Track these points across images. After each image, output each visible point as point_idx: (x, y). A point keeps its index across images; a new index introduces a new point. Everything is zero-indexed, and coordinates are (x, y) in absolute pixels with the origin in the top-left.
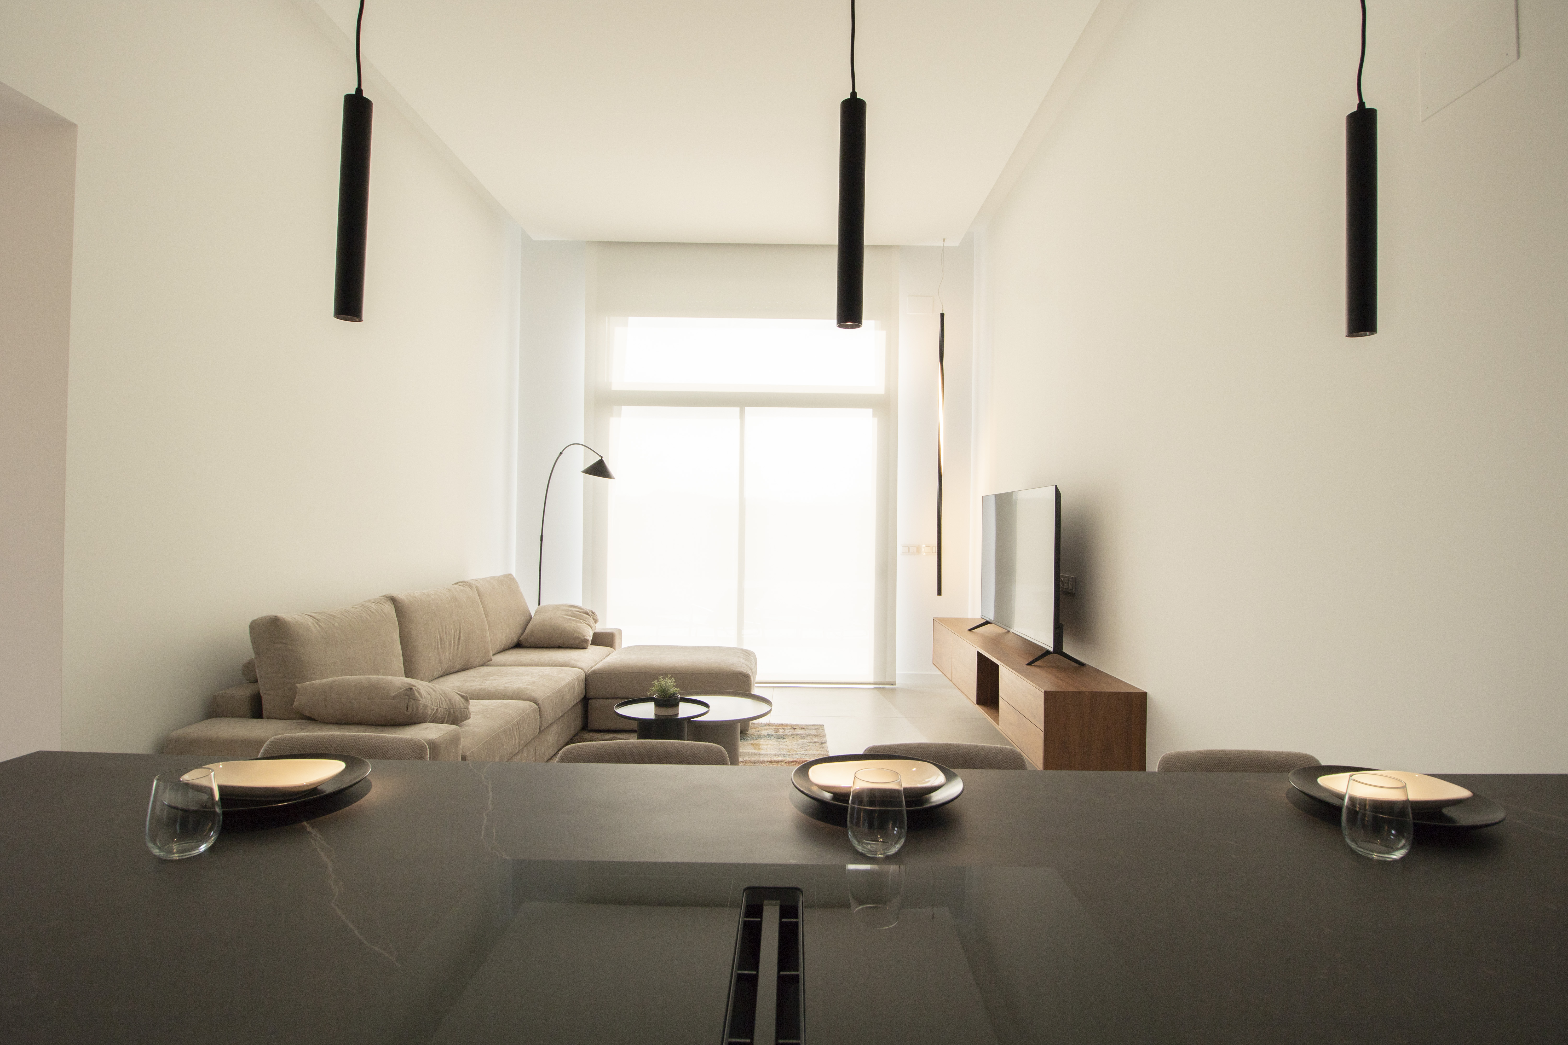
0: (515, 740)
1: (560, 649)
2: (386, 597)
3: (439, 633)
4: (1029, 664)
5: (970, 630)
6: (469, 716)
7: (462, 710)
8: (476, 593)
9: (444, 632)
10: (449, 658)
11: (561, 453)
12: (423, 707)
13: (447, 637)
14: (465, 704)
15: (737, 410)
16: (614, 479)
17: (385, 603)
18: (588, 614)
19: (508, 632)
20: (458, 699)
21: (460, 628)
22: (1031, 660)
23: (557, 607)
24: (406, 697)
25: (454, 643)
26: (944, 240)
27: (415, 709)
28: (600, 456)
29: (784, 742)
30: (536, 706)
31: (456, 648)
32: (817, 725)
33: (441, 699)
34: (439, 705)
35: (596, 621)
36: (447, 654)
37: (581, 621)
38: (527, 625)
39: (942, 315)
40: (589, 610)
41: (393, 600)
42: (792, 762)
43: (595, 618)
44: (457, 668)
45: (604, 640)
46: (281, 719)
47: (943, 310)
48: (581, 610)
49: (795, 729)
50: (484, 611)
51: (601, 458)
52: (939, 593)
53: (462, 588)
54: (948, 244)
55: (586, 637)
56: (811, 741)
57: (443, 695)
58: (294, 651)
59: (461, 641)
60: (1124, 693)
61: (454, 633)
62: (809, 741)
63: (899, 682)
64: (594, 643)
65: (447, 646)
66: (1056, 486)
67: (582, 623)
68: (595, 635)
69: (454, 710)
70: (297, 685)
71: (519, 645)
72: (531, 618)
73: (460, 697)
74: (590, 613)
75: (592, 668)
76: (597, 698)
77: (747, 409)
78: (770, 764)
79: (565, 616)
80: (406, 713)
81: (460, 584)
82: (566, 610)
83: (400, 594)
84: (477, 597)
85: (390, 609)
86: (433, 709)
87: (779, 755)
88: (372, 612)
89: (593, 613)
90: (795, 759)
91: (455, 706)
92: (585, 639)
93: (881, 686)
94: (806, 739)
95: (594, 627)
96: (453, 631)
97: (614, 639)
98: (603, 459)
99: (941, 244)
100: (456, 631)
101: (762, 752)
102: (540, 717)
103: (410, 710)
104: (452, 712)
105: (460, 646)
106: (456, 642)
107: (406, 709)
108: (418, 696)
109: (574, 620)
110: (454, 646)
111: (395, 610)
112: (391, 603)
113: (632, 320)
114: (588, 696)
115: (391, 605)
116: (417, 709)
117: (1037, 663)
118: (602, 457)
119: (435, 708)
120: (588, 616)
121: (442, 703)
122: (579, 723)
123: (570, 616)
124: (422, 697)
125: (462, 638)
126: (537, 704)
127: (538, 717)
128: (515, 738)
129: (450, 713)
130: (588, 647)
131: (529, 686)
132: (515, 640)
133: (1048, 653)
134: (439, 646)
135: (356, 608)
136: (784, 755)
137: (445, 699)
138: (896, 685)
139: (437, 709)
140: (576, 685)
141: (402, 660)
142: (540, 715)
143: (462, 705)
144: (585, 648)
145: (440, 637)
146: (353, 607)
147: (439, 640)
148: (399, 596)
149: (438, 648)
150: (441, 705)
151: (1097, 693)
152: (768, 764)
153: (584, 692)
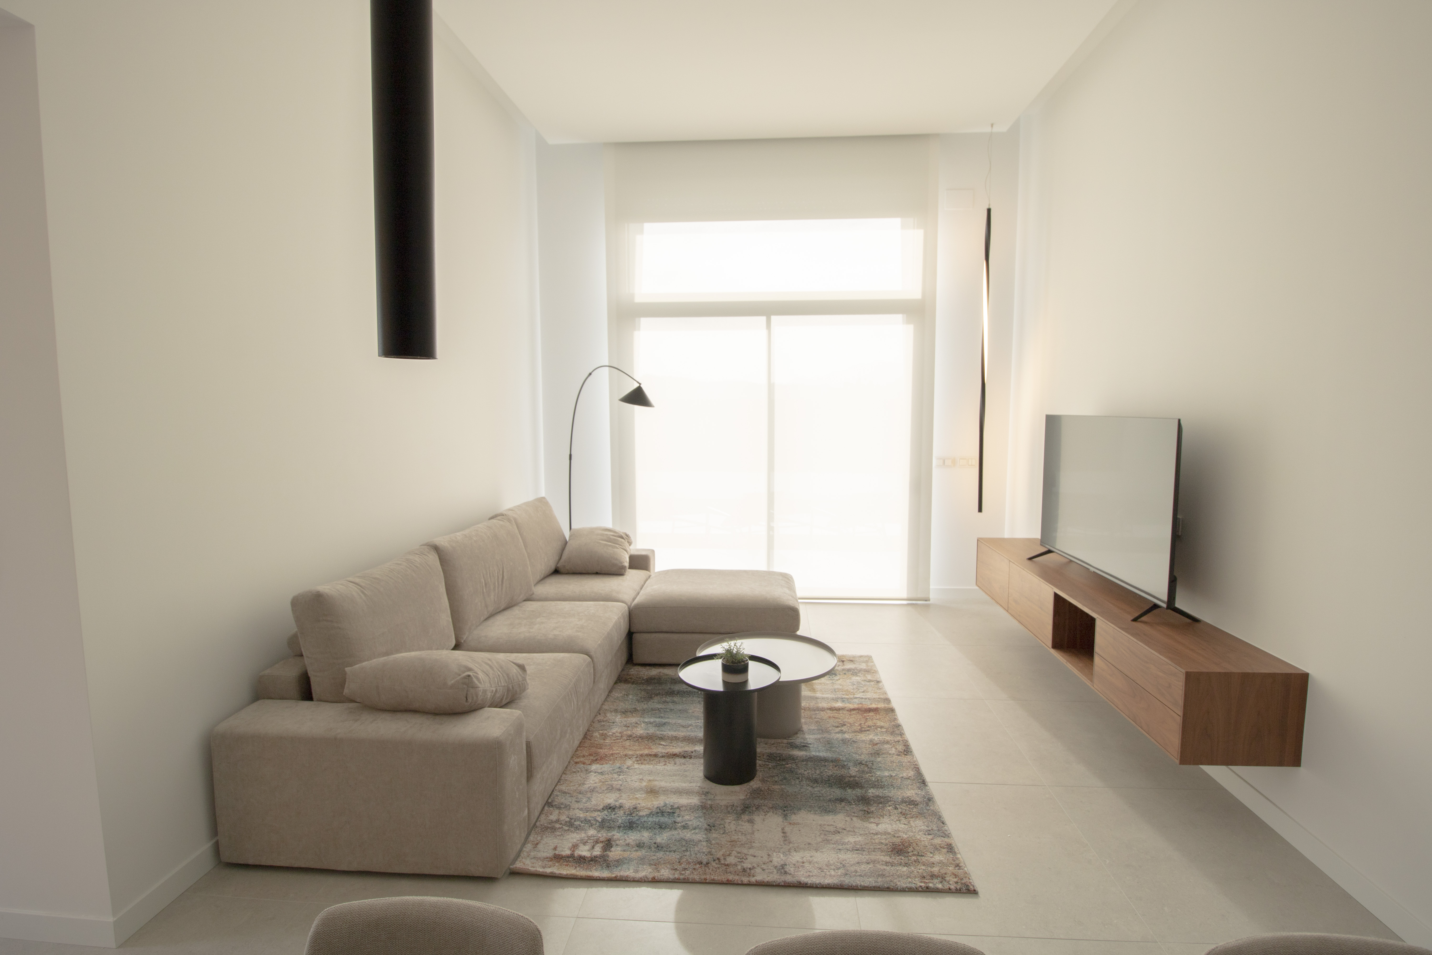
0: (574, 704)
1: (597, 576)
2: (428, 546)
3: (484, 577)
4: (1135, 620)
5: (1030, 559)
6: (527, 688)
7: (520, 683)
8: (515, 527)
9: (488, 575)
10: (494, 601)
11: (590, 374)
12: (482, 693)
13: (491, 579)
14: (523, 675)
15: (763, 319)
16: (653, 407)
17: (428, 553)
18: (622, 537)
19: (546, 561)
20: (515, 671)
21: (503, 567)
22: (1136, 615)
23: (592, 531)
24: (465, 686)
25: (498, 584)
26: (992, 125)
27: (475, 698)
28: (638, 382)
29: (837, 680)
30: (589, 659)
31: (500, 589)
32: (866, 657)
33: (499, 676)
34: (498, 684)
35: (630, 543)
36: (492, 597)
37: (617, 546)
38: (563, 549)
39: (989, 211)
40: (623, 533)
41: (436, 549)
42: (854, 709)
43: (629, 541)
44: (502, 607)
45: (640, 562)
46: (332, 702)
47: (989, 205)
48: (615, 534)
49: (843, 661)
50: (523, 543)
51: (638, 385)
52: (980, 510)
53: (501, 523)
54: (996, 129)
55: (624, 564)
56: (865, 679)
57: (500, 669)
58: (340, 628)
59: (504, 580)
60: (1282, 674)
61: (498, 573)
62: (863, 678)
63: (933, 597)
64: (631, 567)
65: (492, 588)
66: (1179, 420)
67: (617, 548)
68: (632, 558)
69: (512, 685)
70: (347, 669)
71: (556, 572)
72: (566, 543)
73: (517, 667)
74: (624, 536)
75: (634, 599)
76: (641, 632)
77: (774, 318)
78: (831, 712)
79: (601, 541)
80: (466, 704)
81: (499, 518)
82: (602, 535)
83: (442, 541)
84: (517, 531)
85: (433, 559)
86: (493, 691)
87: (836, 700)
88: (416, 567)
89: (627, 535)
90: (856, 706)
91: (514, 680)
92: (623, 566)
93: (914, 602)
94: (860, 676)
95: (628, 550)
96: (496, 572)
97: (649, 561)
98: (641, 386)
99: (988, 129)
100: (500, 570)
101: (818, 695)
102: (594, 670)
103: (470, 700)
104: (511, 687)
105: (504, 585)
106: (500, 583)
107: (465, 699)
108: (477, 682)
109: (610, 546)
110: (498, 588)
111: (440, 559)
112: (435, 553)
113: (647, 226)
114: (632, 630)
115: (435, 554)
116: (477, 697)
117: (1143, 619)
118: (640, 384)
119: (494, 689)
120: (623, 540)
121: (500, 681)
122: (624, 658)
123: (605, 540)
124: (480, 682)
125: (505, 577)
126: (590, 656)
127: (592, 670)
128: (573, 702)
129: (508, 690)
130: (627, 573)
131: (579, 634)
132: (553, 568)
133: (1155, 606)
134: (485, 590)
135: (400, 564)
136: (843, 700)
137: (503, 676)
138: (929, 600)
139: (496, 690)
140: (622, 623)
141: (449, 613)
142: (594, 667)
143: (520, 678)
144: (622, 575)
145: (485, 581)
146: (396, 564)
147: (484, 584)
148: (442, 543)
149: (483, 592)
150: (499, 684)
151: (1248, 674)
152: (828, 711)
153: (628, 627)
